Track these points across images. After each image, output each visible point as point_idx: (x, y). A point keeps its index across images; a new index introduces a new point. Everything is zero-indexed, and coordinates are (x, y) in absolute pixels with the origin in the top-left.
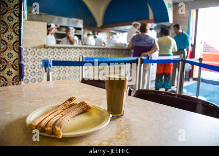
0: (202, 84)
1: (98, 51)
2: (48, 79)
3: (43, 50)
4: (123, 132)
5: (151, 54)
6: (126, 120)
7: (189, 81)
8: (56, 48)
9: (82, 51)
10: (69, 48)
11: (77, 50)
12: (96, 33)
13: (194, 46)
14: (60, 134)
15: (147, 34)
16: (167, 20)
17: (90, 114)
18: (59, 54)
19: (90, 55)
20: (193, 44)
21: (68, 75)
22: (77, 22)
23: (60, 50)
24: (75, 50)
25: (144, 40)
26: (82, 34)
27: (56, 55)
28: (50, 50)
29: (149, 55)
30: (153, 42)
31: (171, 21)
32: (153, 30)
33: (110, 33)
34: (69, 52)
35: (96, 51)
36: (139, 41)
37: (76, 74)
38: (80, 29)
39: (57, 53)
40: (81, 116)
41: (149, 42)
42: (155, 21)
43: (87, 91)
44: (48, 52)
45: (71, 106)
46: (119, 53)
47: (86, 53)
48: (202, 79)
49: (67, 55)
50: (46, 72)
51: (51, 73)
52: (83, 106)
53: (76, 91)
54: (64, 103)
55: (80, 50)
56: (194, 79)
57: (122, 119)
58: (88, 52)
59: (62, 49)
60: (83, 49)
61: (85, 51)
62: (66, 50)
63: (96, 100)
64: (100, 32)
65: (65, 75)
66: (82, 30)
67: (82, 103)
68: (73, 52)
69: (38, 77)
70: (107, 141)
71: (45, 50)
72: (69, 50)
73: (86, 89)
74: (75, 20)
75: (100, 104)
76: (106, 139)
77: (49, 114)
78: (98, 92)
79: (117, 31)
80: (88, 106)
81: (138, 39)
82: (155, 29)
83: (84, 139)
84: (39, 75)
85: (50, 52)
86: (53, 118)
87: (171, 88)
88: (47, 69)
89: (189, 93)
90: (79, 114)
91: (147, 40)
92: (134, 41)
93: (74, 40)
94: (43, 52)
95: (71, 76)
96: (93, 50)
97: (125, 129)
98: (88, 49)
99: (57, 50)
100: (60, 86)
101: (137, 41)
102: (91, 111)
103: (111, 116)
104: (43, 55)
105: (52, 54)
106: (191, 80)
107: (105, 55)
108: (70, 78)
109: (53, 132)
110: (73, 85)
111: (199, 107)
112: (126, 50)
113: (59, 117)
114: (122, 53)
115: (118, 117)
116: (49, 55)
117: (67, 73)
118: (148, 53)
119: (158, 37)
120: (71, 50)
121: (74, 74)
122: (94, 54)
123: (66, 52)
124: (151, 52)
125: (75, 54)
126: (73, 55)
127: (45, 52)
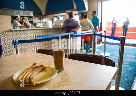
0: (107, 45)
1: (44, 31)
2: (17, 53)
3: (10, 33)
4: (65, 78)
5: (76, 30)
6: (65, 72)
7: (100, 44)
8: (18, 31)
9: (34, 31)
10: (26, 30)
11: (31, 31)
12: (42, 19)
13: (101, 23)
14: (34, 83)
15: (73, 18)
16: (85, 9)
17: (46, 71)
18: (20, 34)
19: (40, 33)
20: (101, 22)
21: (27, 47)
22: (29, 13)
23: (21, 32)
24: (30, 31)
25: (72, 22)
26: (33, 20)
27: (18, 35)
28: (14, 33)
29: (75, 31)
30: (77, 23)
31: (87, 9)
32: (77, 15)
33: (50, 18)
34: (26, 33)
35: (43, 31)
36: (69, 23)
37: (32, 46)
38: (32, 17)
39: (19, 34)
40: (42, 72)
41: (75, 23)
42: (78, 10)
43: (42, 58)
44: (13, 34)
45: (35, 68)
46: (57, 31)
47: (37, 32)
48: (107, 42)
49: (26, 35)
50: (15, 48)
51: (18, 48)
52: (42, 67)
53: (36, 58)
54: (31, 67)
55: (33, 31)
56: (103, 43)
57: (63, 72)
58: (38, 32)
59: (22, 31)
60: (35, 30)
61: (36, 31)
62: (24, 32)
63: (48, 63)
64: (44, 18)
65: (25, 47)
66: (33, 17)
67: (41, 66)
68: (29, 33)
69: (8, 50)
70: (57, 84)
71: (11, 33)
72: (26, 32)
73: (41, 57)
74: (28, 11)
75: (51, 65)
76: (56, 83)
77: (24, 74)
78: (48, 57)
79: (55, 17)
80: (44, 67)
81: (68, 22)
82: (78, 14)
83: (46, 84)
84: (8, 49)
85: (14, 34)
86: (27, 76)
87: (90, 49)
88: (16, 46)
89: (100, 51)
90: (40, 72)
91: (73, 22)
92: (66, 23)
93: (29, 25)
94: (10, 34)
95: (29, 47)
96: (41, 30)
97: (65, 77)
98: (38, 30)
99: (19, 32)
100: (26, 56)
101: (67, 23)
102: (46, 69)
103: (57, 71)
104: (10, 36)
105: (16, 35)
106: (101, 43)
107: (49, 33)
108: (28, 49)
109: (30, 82)
110: (33, 55)
111: (103, 61)
112: (61, 29)
113: (30, 75)
114: (59, 31)
115: (61, 71)
116: (14, 36)
117: (26, 46)
118: (75, 30)
119: (80, 19)
120: (28, 32)
121: (31, 46)
122: (42, 32)
123: (24, 33)
124: (76, 29)
125: (30, 33)
126: (29, 34)
127: (11, 34)
